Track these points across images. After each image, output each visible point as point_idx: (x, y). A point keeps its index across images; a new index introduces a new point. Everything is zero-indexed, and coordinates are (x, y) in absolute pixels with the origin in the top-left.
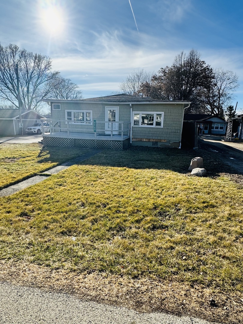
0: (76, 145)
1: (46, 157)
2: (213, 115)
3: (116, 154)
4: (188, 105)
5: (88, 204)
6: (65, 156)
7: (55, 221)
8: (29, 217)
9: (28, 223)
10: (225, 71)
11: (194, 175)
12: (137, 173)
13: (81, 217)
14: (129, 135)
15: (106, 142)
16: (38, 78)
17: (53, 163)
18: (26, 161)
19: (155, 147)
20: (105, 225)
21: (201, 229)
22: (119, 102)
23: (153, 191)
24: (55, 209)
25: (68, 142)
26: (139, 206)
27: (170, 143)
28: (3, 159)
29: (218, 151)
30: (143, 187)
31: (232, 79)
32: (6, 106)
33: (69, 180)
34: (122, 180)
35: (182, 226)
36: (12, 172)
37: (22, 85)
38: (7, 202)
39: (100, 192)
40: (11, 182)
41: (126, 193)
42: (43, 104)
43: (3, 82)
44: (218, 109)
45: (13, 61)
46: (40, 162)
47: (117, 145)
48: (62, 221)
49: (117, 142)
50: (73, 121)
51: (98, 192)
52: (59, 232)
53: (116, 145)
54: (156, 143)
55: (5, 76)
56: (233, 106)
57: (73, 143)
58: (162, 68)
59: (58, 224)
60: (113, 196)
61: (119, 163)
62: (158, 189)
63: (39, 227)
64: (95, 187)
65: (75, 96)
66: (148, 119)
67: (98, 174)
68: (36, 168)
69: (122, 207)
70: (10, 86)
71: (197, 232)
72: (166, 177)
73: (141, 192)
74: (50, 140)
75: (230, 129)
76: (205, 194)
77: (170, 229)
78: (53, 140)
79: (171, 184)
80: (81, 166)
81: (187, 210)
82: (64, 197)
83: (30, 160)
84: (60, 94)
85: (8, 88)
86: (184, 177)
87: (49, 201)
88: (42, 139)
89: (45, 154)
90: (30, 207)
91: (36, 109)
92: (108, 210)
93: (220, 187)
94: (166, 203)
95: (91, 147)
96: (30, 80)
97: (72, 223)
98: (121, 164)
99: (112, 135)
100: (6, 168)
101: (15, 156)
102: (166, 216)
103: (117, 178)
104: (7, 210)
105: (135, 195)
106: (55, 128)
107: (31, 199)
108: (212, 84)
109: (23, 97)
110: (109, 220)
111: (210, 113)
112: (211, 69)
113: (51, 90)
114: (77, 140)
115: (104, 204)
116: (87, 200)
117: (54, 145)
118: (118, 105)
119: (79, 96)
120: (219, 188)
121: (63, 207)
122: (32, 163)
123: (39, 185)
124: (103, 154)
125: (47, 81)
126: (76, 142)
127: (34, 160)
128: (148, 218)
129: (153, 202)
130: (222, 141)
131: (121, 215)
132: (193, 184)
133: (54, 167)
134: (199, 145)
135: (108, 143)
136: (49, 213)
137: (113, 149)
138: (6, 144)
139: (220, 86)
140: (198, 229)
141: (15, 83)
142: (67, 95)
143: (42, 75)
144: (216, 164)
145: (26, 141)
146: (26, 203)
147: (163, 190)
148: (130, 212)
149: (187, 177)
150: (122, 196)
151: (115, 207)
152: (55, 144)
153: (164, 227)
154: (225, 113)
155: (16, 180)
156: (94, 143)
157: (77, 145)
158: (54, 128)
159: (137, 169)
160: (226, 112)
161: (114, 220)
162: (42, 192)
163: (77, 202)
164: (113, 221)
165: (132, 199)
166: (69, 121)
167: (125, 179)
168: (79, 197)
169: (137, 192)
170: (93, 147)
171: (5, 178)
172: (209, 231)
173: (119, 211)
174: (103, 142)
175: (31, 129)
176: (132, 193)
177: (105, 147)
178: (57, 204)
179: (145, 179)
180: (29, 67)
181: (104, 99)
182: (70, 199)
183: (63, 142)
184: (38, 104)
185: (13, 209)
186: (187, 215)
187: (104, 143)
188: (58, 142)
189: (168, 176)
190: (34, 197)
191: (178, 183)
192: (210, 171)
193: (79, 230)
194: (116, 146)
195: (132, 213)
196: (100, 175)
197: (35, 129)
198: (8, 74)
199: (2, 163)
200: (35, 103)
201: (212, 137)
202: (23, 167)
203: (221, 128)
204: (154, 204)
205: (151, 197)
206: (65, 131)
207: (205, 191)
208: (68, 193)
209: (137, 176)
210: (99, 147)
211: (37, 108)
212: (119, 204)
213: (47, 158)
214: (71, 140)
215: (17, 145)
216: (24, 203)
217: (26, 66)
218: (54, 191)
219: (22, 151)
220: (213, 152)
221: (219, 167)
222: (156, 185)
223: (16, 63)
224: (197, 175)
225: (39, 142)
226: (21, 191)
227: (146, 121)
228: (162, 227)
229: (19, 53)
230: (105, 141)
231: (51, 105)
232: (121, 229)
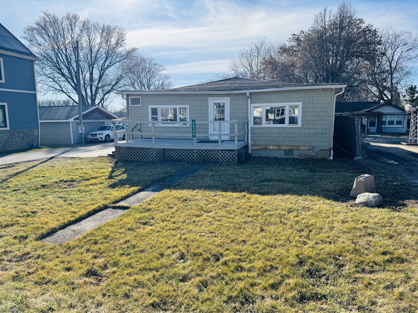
0: (165, 158)
1: (120, 179)
2: (382, 101)
3: (228, 171)
4: (341, 89)
5: (190, 255)
6: (149, 176)
7: (140, 284)
8: (100, 278)
9: (100, 287)
10: (398, 32)
11: (361, 205)
12: (263, 202)
13: (181, 278)
14: (246, 140)
15: (211, 153)
16: (107, 58)
17: (132, 187)
18: (91, 185)
19: (290, 159)
20: (221, 293)
21: (385, 300)
22: (230, 90)
23: (294, 233)
24: (138, 263)
25: (153, 153)
26: (273, 259)
27: (314, 152)
28: (56, 182)
29: (398, 162)
30: (276, 226)
31: (411, 44)
32: (59, 102)
33: (158, 216)
34: (242, 213)
35: (351, 296)
36: (71, 204)
37: (83, 70)
38: (66, 252)
39: (208, 235)
40: (69, 219)
41: (249, 236)
42: (113, 96)
43: (57, 66)
44: (391, 91)
45: (71, 36)
46: (113, 186)
47: (229, 156)
48: (150, 284)
49: (229, 153)
50: (160, 122)
51: (204, 234)
52: (148, 304)
53: (227, 156)
54: (291, 151)
55: (60, 59)
56: (415, 86)
57: (160, 155)
58: (294, 35)
59: (146, 291)
60: (229, 241)
61: (234, 185)
62: (302, 230)
63: (116, 295)
64: (200, 227)
65: (161, 83)
66: (275, 113)
67: (202, 203)
68: (106, 196)
69: (245, 261)
70: (65, 71)
71: (378, 308)
72: (312, 209)
73: (274, 235)
74: (125, 152)
75: (414, 124)
76: (385, 238)
77: (330, 300)
78: (130, 151)
79: (323, 221)
80: (175, 191)
81: (356, 267)
82: (151, 243)
83: (97, 184)
84: (138, 80)
85: (63, 75)
86: (344, 208)
87: (129, 251)
88: (114, 149)
89: (119, 173)
90: (100, 261)
91: (102, 105)
92: (222, 265)
93: (409, 225)
94: (318, 254)
95: (188, 161)
96: (94, 62)
97: (166, 288)
98: (237, 188)
99: (220, 142)
100: (61, 197)
101: (75, 178)
102: (320, 277)
103: (233, 211)
104: (67, 266)
105: (265, 240)
106: (133, 133)
107: (101, 246)
108: (378, 53)
109: (84, 87)
110: (227, 284)
111: (378, 99)
112: (375, 30)
113: (125, 75)
114: (167, 150)
115: (216, 256)
116: (189, 249)
117: (132, 159)
118: (229, 95)
119: (166, 82)
120: (407, 227)
121: (152, 261)
122: (100, 188)
123: (112, 225)
124: (208, 171)
125: (119, 62)
126: (166, 153)
127: (102, 183)
128: (292, 281)
129: (297, 253)
130: (402, 144)
131: (246, 275)
132: (361, 220)
133: (134, 193)
134: (364, 153)
135: (214, 153)
136: (130, 270)
137: (222, 163)
138: (60, 159)
139: (391, 56)
140: (380, 301)
141: (73, 68)
142: (149, 81)
143: (113, 54)
144: (397, 185)
145: (88, 154)
146: (94, 254)
147: (310, 231)
148: (259, 270)
149: (349, 209)
150: (244, 241)
151: (233, 261)
152: (133, 157)
153: (319, 296)
154: (403, 98)
155: (77, 216)
156: (193, 154)
157: (167, 158)
158: (131, 133)
159: (263, 195)
160: (404, 96)
161: (234, 284)
162: (118, 236)
163: (173, 253)
164: (232, 284)
165: (261, 246)
166: (155, 122)
167: (246, 212)
168: (175, 244)
169: (268, 234)
170: (192, 161)
171: (60, 213)
172: (401, 305)
173: (241, 268)
174: (207, 153)
175: (96, 135)
176: (259, 236)
177: (210, 160)
178: (142, 255)
179: (278, 212)
180: (94, 43)
181: (205, 86)
182: (162, 247)
183: (145, 155)
184: (106, 96)
185: (75, 264)
186: (357, 275)
187: (209, 155)
188: (137, 154)
189: (317, 207)
190: (106, 245)
191: (336, 218)
192: (388, 197)
193: (179, 301)
194: (227, 158)
195: (263, 272)
196: (206, 205)
197: (102, 134)
198: (64, 56)
199: (56, 190)
200: (101, 95)
201: (385, 138)
202: (86, 195)
203: (399, 123)
204: (298, 256)
205: (292, 244)
206: (148, 137)
207: (384, 233)
208: (158, 237)
209: (265, 208)
210: (200, 160)
211: (103, 102)
212: (241, 256)
213: (122, 180)
214: (159, 150)
215: (76, 161)
216: (91, 255)
217: (90, 42)
218: (135, 234)
219: (84, 170)
220: (389, 164)
221: (403, 190)
222: (297, 222)
223: (75, 40)
224: (366, 204)
225: (110, 155)
226: (85, 234)
227: (271, 116)
228: (316, 297)
229: (79, 25)
230: (209, 151)
231: (127, 99)
232: (247, 300)
